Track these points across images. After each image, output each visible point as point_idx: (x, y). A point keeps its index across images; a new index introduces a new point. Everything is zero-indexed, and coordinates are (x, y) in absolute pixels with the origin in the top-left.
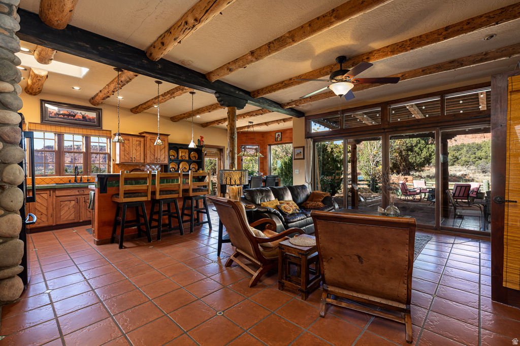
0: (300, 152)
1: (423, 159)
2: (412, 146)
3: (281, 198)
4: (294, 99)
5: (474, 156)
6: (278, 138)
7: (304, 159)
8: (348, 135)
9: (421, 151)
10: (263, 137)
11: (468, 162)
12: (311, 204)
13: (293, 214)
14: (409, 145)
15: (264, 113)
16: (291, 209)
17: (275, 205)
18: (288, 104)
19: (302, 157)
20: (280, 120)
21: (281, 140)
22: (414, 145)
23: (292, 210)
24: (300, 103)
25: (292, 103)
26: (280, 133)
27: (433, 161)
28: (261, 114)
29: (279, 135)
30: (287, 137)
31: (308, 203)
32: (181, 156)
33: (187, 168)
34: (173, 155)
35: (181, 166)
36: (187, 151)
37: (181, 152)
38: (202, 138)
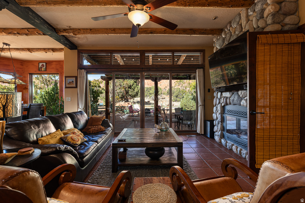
0: (73, 82)
1: (135, 93)
2: (130, 86)
3: (63, 127)
4: (74, 26)
5: (149, 92)
6: (41, 68)
7: (76, 87)
8: (116, 70)
9: (135, 88)
10: (22, 65)
11: (147, 95)
12: (93, 128)
13: (82, 144)
14: (129, 85)
15: (31, 34)
16: (79, 138)
17: (58, 137)
18: (65, 30)
19: (74, 86)
20: (49, 49)
21: (46, 70)
22: (131, 85)
23: (80, 140)
24: (78, 33)
25: (69, 30)
26: (44, 64)
27: (139, 94)
28: (27, 35)
29: (43, 65)
30: (53, 68)
31: (90, 128)
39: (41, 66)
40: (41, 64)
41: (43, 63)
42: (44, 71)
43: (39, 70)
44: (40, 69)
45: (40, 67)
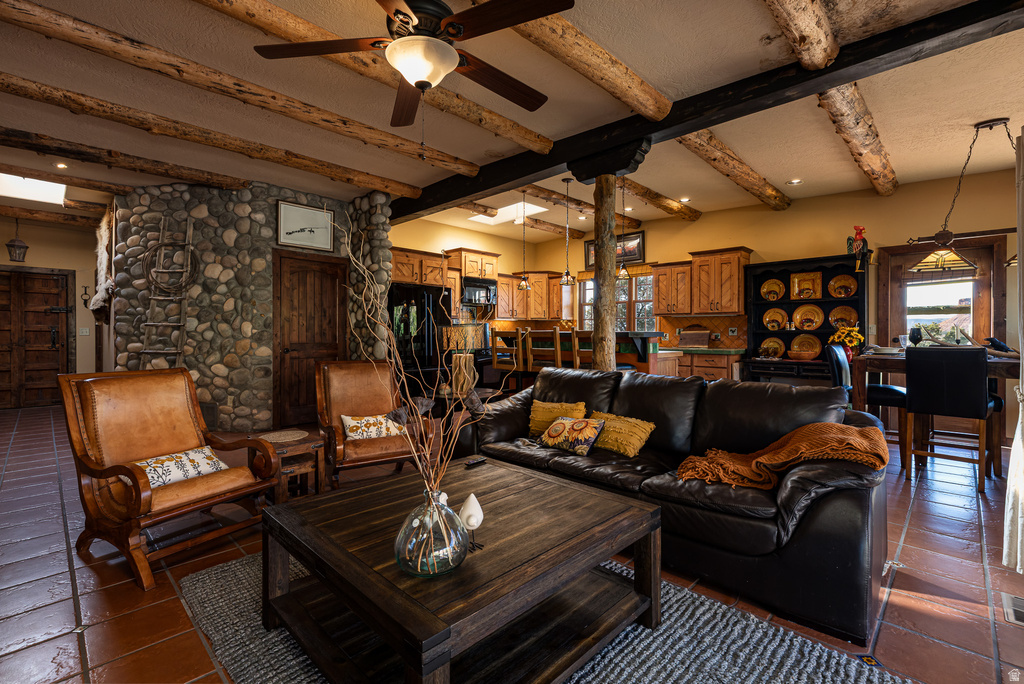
32: (800, 292)
33: (818, 320)
34: (775, 292)
35: (798, 317)
36: (819, 275)
37: (799, 282)
38: (859, 232)
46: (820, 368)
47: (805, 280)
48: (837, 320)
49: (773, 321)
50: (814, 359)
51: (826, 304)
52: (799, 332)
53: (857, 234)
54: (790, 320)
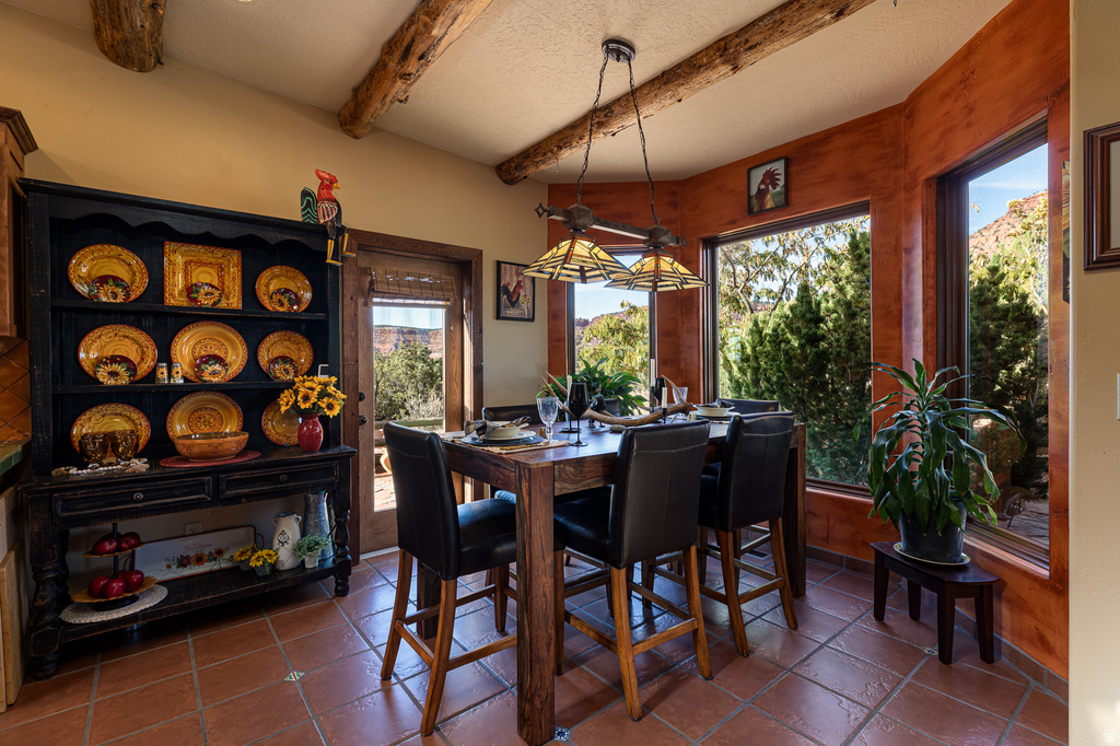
21: (787, 203)
26: (779, 167)
29: (770, 178)
32: (191, 290)
33: (236, 357)
34: (116, 280)
35: (186, 347)
36: (235, 257)
37: (187, 264)
38: (328, 183)
39: (763, 182)
40: (758, 176)
41: (768, 167)
42: (776, 208)
43: (750, 210)
44: (754, 201)
45: (754, 191)
46: (269, 472)
47: (201, 264)
48: (274, 361)
49: (114, 359)
50: (238, 455)
51: (251, 323)
52: (192, 387)
53: (321, 187)
54: (165, 356)
